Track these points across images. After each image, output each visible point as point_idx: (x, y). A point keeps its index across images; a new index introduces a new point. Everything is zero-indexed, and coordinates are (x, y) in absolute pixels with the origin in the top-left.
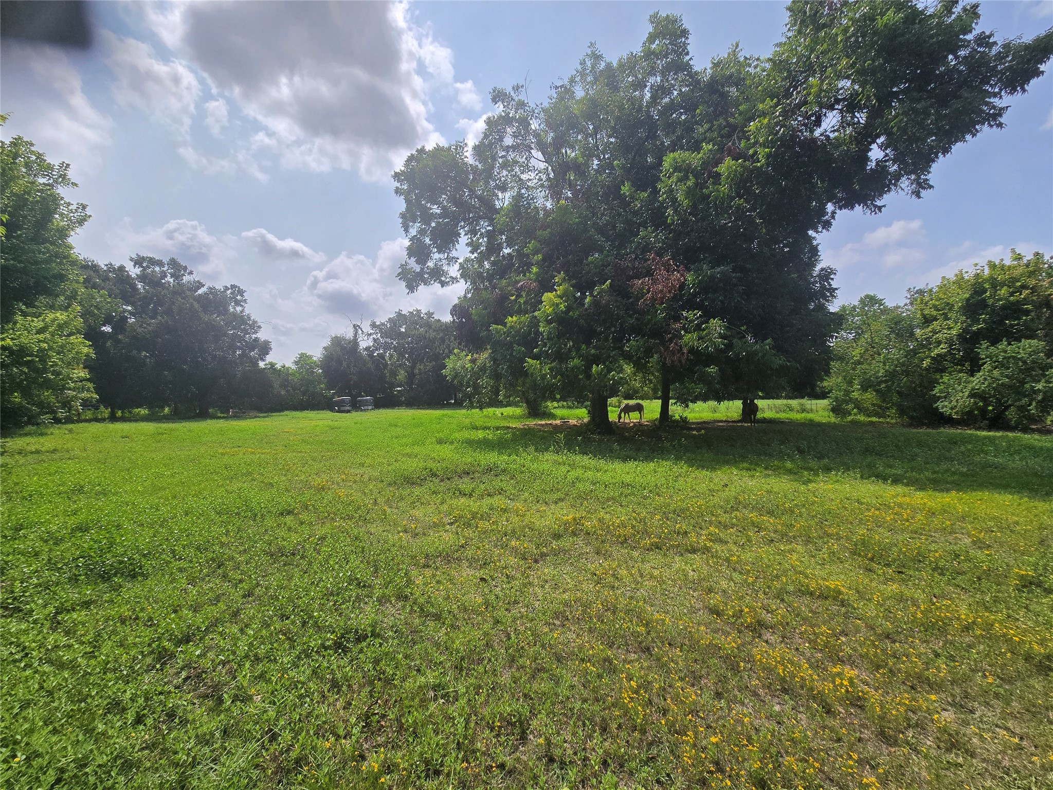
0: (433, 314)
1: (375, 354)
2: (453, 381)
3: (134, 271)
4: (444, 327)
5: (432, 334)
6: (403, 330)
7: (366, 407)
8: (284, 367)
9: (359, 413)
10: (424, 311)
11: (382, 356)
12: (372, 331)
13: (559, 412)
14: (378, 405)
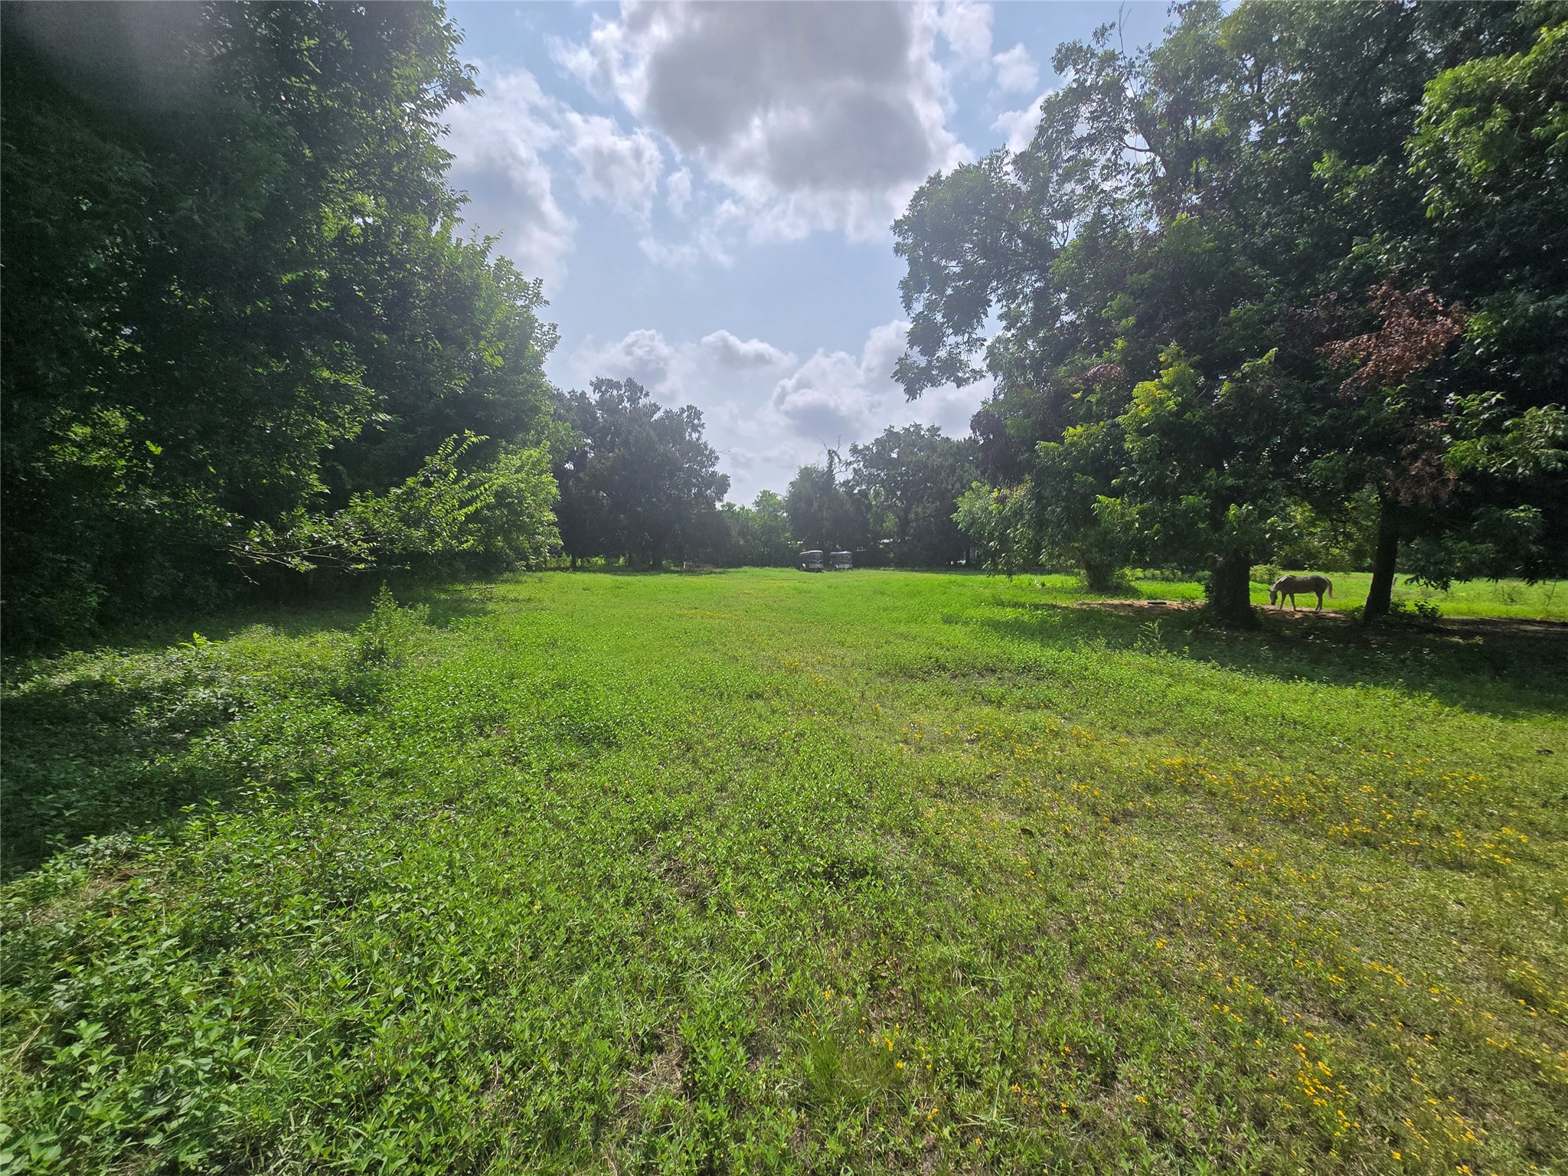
0: (939, 429)
1: (856, 491)
2: (968, 530)
3: (594, 397)
4: (955, 449)
5: (936, 460)
6: (894, 455)
7: (842, 566)
8: (743, 509)
9: (833, 573)
10: (925, 426)
11: (864, 494)
12: (852, 459)
13: (1146, 587)
14: (858, 563)
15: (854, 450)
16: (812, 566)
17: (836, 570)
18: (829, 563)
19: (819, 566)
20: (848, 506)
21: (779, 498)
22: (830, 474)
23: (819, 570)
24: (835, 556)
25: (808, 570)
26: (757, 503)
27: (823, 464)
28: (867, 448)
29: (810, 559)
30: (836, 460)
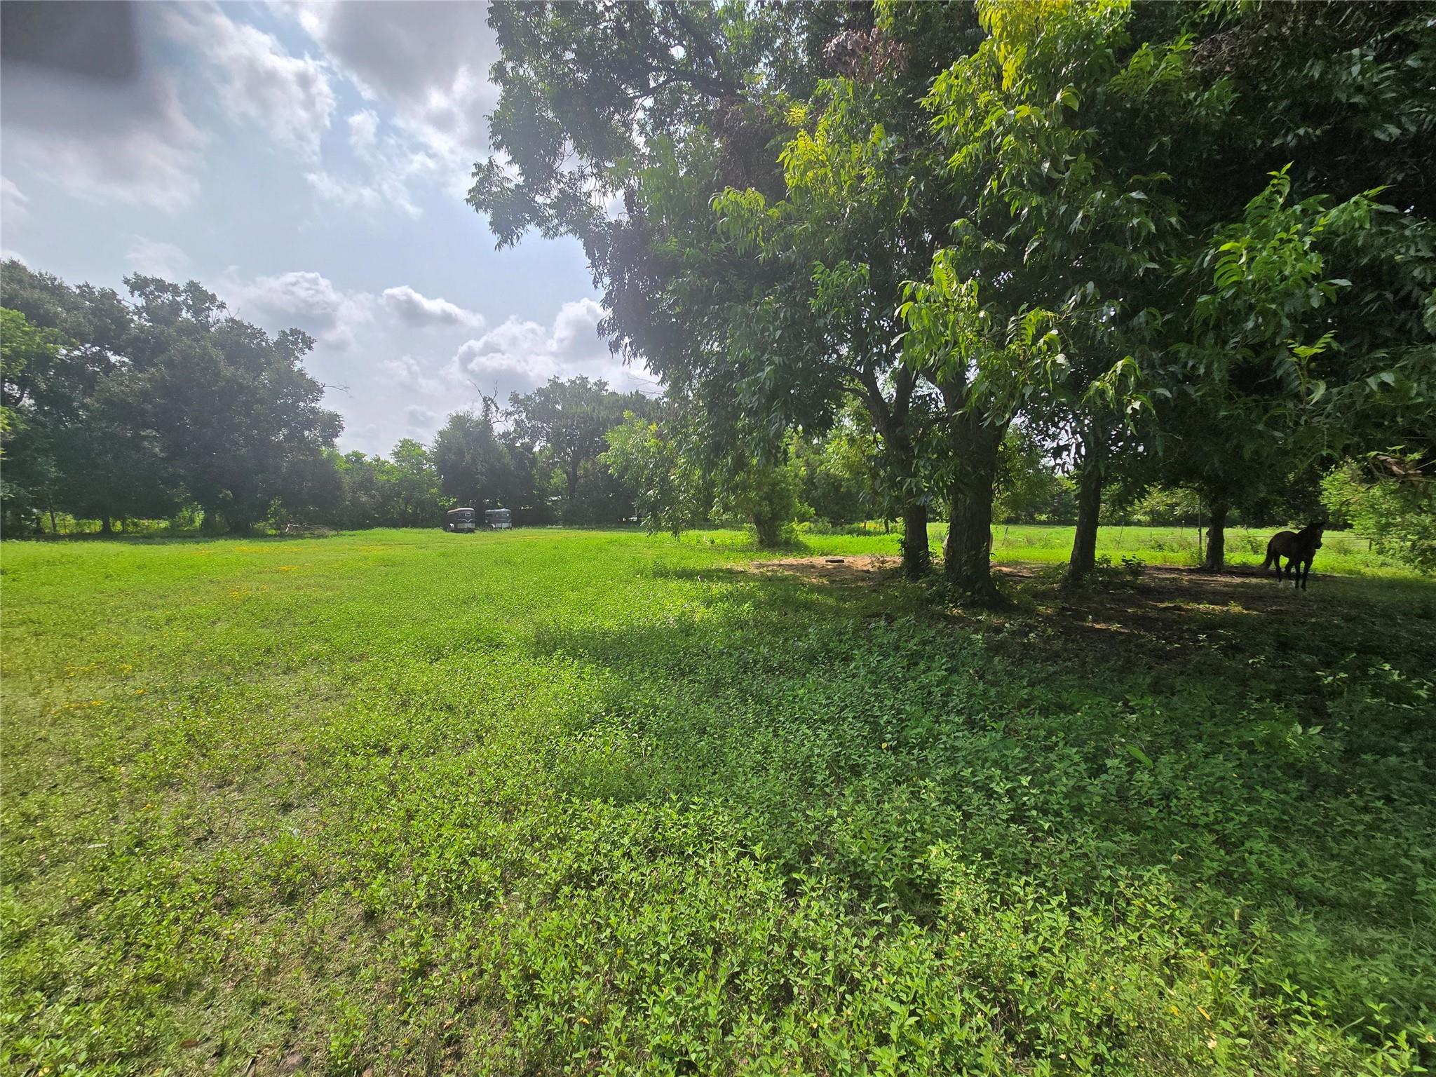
0: (606, 384)
1: (518, 444)
3: (131, 301)
4: (621, 402)
5: (603, 414)
6: (559, 407)
7: (499, 525)
8: (378, 460)
9: (487, 534)
10: (592, 380)
11: (528, 448)
12: (512, 409)
14: (518, 521)
15: (515, 399)
16: (461, 526)
17: (492, 529)
18: (482, 521)
19: (470, 525)
20: (508, 459)
21: (424, 448)
22: (486, 425)
23: (471, 531)
24: (490, 515)
25: (456, 530)
26: (396, 454)
27: (477, 414)
28: (529, 398)
29: (458, 518)
30: (494, 408)
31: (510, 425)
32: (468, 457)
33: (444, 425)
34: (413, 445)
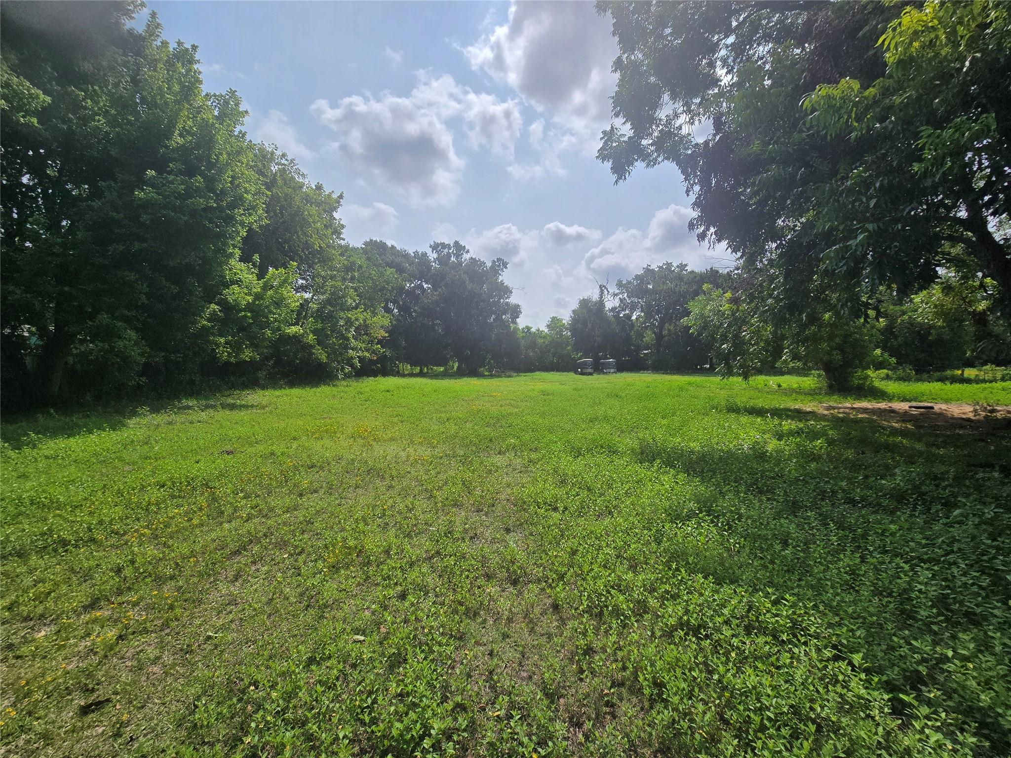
1: (621, 315)
4: (698, 278)
5: (684, 288)
6: (651, 287)
7: (608, 370)
8: (538, 330)
9: (602, 376)
11: (628, 317)
12: (618, 291)
14: (621, 368)
16: (585, 371)
17: (604, 373)
18: (598, 368)
19: (590, 370)
20: (615, 326)
21: (564, 322)
22: (601, 303)
23: (591, 374)
24: (603, 363)
25: (582, 374)
26: (548, 326)
27: (595, 297)
28: (629, 282)
29: (583, 366)
30: (606, 292)
31: (616, 303)
32: (589, 325)
33: (575, 305)
34: (558, 320)
